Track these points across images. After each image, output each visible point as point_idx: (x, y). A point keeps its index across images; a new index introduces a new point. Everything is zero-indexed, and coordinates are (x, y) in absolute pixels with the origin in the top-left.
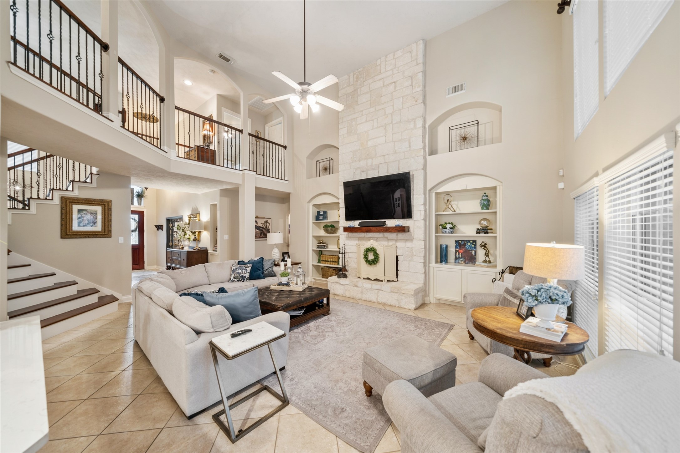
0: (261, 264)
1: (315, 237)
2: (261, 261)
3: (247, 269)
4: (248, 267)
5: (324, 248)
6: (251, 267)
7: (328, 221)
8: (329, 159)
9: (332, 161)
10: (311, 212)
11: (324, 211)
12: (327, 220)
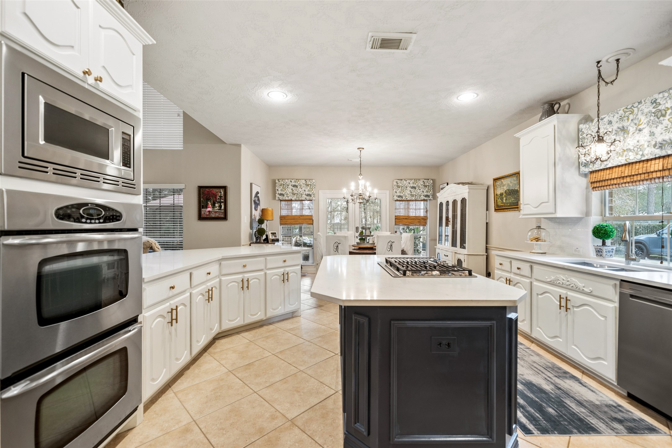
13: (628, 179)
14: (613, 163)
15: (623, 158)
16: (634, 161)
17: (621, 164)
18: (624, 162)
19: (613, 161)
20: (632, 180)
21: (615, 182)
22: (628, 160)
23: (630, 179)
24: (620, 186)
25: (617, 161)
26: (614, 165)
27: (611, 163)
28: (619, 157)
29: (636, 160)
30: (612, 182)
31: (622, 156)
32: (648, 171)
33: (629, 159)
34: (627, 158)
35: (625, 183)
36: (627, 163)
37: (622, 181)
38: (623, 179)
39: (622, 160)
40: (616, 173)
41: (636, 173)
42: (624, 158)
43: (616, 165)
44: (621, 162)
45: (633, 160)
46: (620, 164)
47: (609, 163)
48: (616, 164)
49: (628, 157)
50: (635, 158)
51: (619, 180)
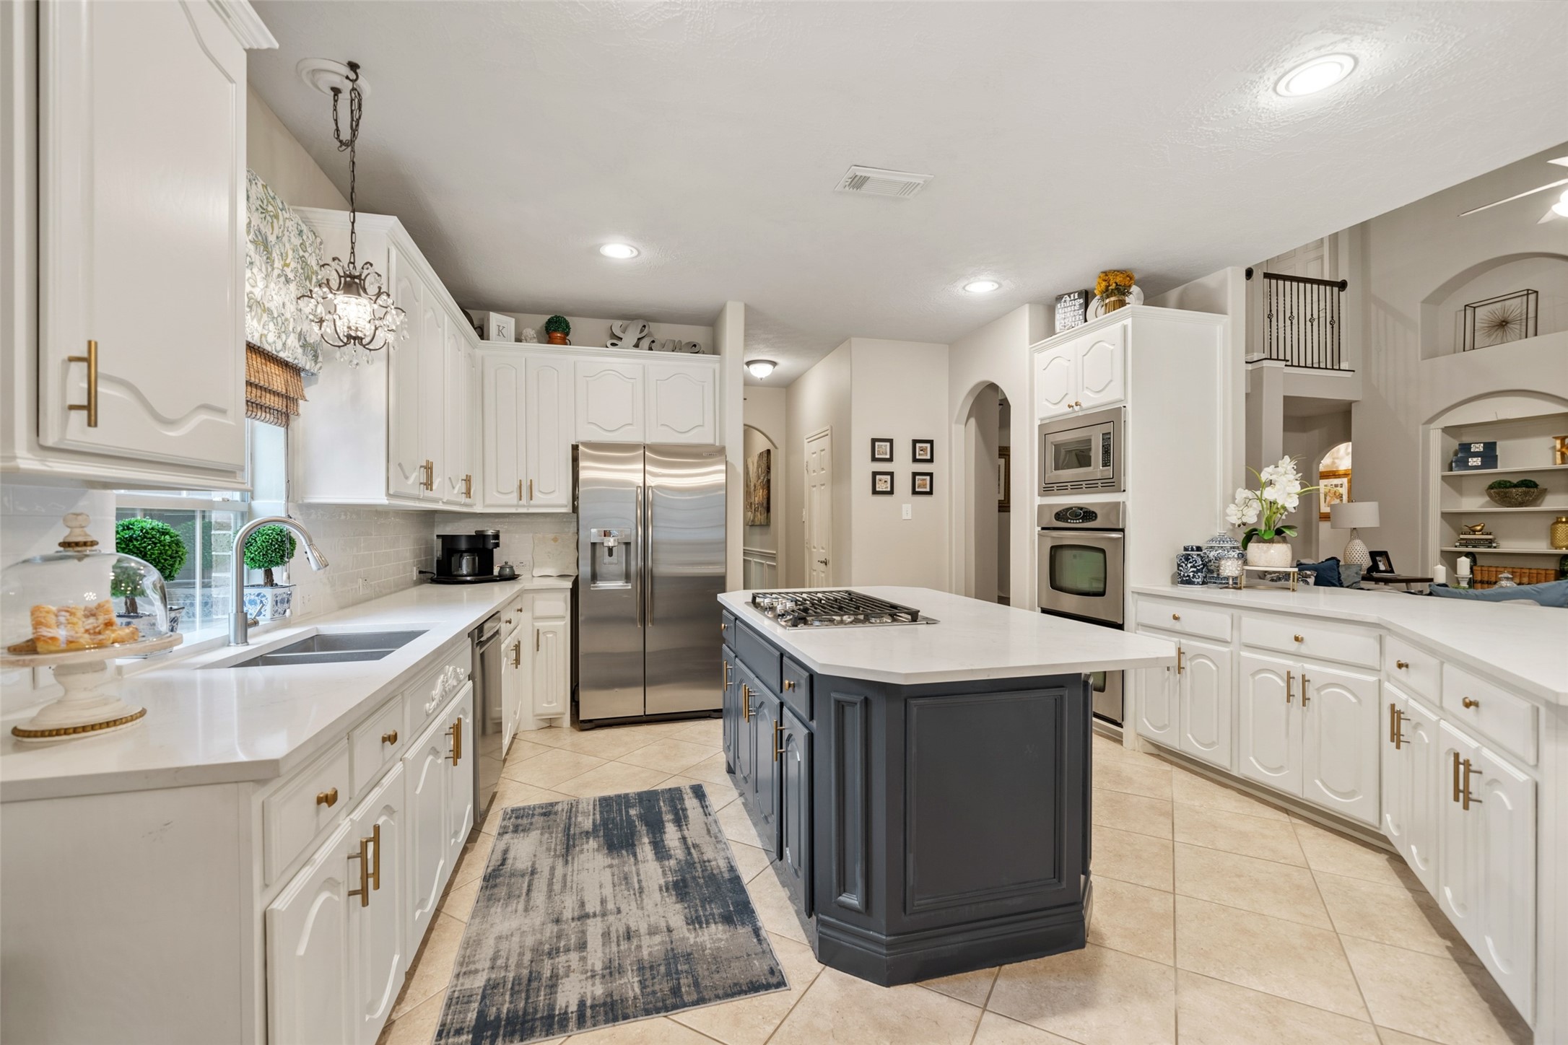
0: (1337, 573)
1: (1446, 516)
2: (1336, 567)
3: (1308, 580)
4: (1309, 576)
5: (1490, 547)
6: (1315, 577)
7: (1499, 470)
8: (1525, 292)
9: (1532, 297)
10: (1436, 448)
11: (1485, 444)
12: (1496, 468)
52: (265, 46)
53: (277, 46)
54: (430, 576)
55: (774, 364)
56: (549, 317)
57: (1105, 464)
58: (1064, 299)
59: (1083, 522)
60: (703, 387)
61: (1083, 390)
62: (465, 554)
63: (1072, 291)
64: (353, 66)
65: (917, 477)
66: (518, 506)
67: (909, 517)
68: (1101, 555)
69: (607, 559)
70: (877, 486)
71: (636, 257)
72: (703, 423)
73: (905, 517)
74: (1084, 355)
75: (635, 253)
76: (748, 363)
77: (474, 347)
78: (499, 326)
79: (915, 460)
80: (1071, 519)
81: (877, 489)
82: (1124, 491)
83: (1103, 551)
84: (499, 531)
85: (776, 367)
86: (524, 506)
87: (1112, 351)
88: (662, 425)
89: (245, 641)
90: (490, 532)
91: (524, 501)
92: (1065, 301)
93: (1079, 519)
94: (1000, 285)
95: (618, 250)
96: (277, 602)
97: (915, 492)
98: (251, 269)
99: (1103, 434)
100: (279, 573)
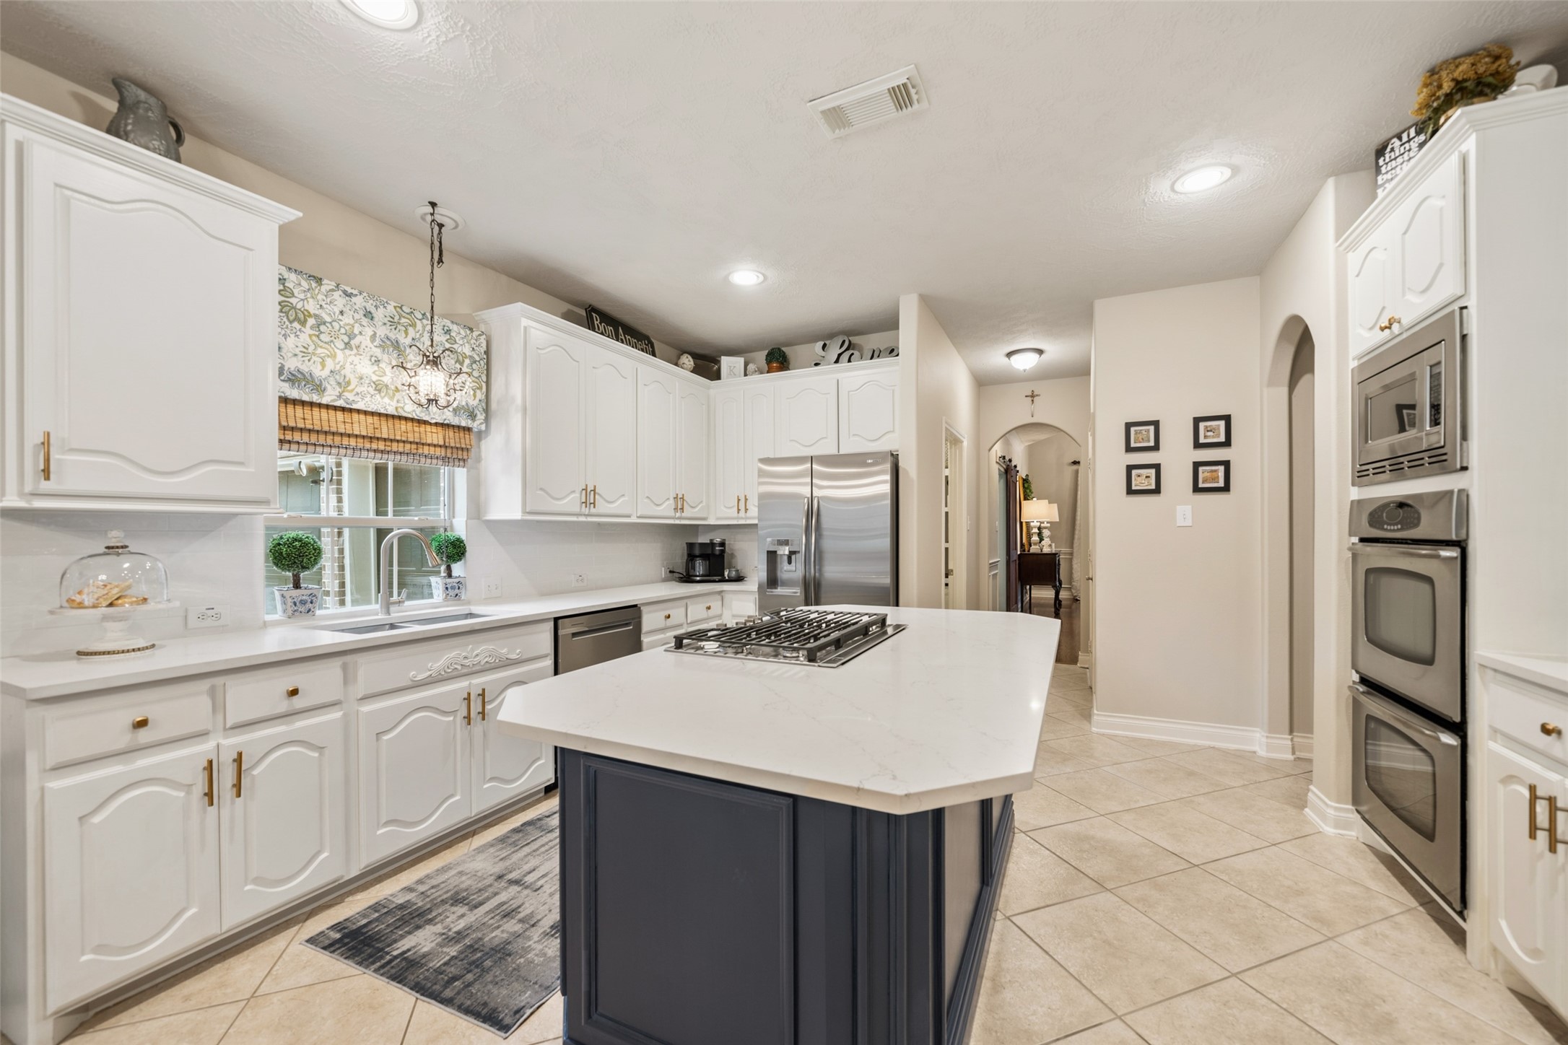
13: (381, 446)
14: (369, 403)
15: (392, 403)
16: (410, 416)
17: (385, 412)
18: (391, 411)
19: (371, 401)
20: (389, 449)
21: (353, 442)
22: (399, 410)
23: (385, 446)
24: (357, 453)
25: (379, 404)
26: (369, 409)
27: (364, 402)
28: (384, 396)
29: (414, 415)
30: (345, 441)
31: (392, 398)
32: (422, 442)
33: (403, 408)
34: (399, 405)
35: (375, 451)
36: (396, 414)
37: (368, 446)
38: (371, 442)
39: (389, 405)
40: (361, 426)
41: (404, 439)
42: (394, 404)
43: (373, 411)
44: (386, 410)
45: (409, 413)
46: (382, 411)
47: (360, 400)
48: (375, 408)
49: (402, 405)
50: (414, 411)
51: (362, 441)
52: (293, 218)
53: (301, 214)
54: (677, 575)
55: (1040, 352)
56: (766, 352)
57: (1435, 422)
58: (1390, 147)
59: (1401, 530)
60: (893, 391)
61: (1404, 295)
62: (698, 559)
63: (1402, 128)
64: (433, 205)
65: (1201, 469)
66: (738, 518)
67: (1189, 523)
68: (1427, 587)
69: (786, 566)
70: (1134, 483)
71: (763, 282)
72: (894, 429)
73: (1180, 522)
74: (1405, 233)
75: (761, 278)
76: (1009, 355)
77: (709, 388)
78: (730, 367)
79: (1198, 445)
80: (1388, 524)
81: (1134, 488)
82: (1464, 469)
83: (1429, 580)
84: (725, 540)
85: (1042, 356)
86: (742, 518)
87: (1441, 209)
88: (854, 435)
89: (388, 613)
90: (718, 540)
91: (742, 513)
92: (1392, 150)
93: (1397, 524)
94: (1235, 170)
95: (746, 277)
96: (447, 588)
97: (1197, 489)
98: (378, 365)
99: (1431, 367)
100: (457, 569)
